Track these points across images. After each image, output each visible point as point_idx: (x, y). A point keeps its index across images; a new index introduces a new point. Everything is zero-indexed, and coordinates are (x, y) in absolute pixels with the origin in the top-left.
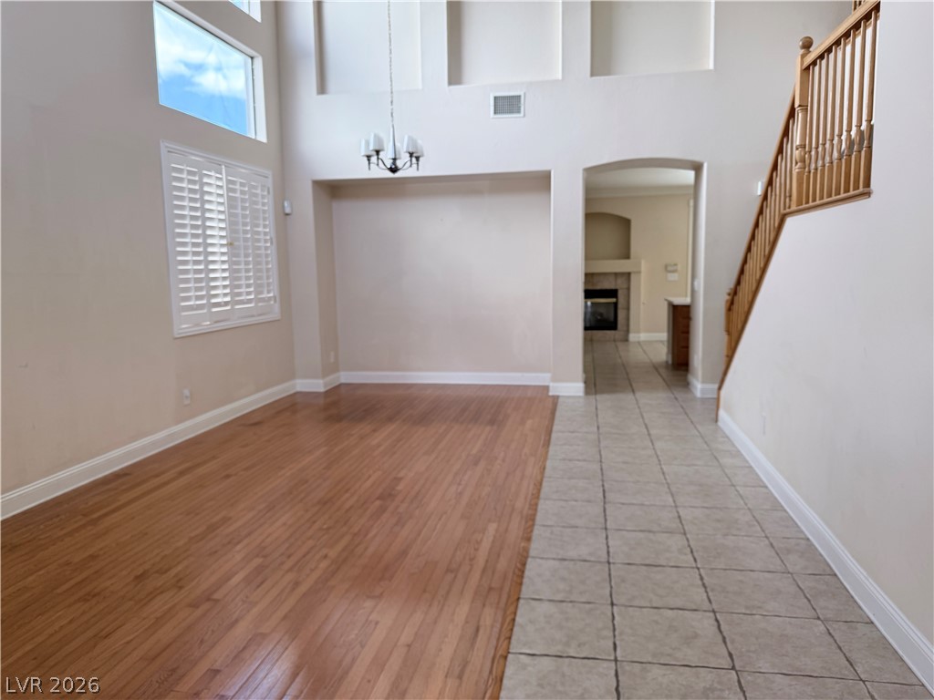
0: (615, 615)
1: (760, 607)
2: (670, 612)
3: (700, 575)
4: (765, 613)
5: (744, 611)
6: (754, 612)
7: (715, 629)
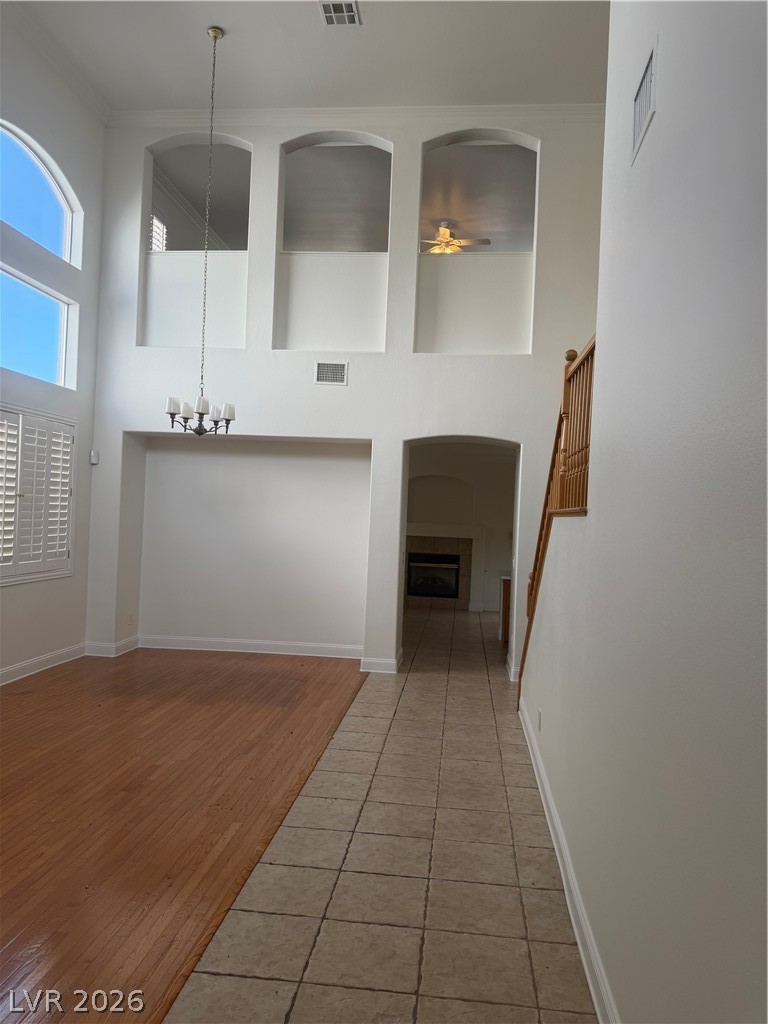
0: (322, 930)
1: (472, 925)
2: (380, 927)
3: (428, 887)
4: (474, 932)
5: (454, 929)
6: (465, 930)
7: (416, 949)
